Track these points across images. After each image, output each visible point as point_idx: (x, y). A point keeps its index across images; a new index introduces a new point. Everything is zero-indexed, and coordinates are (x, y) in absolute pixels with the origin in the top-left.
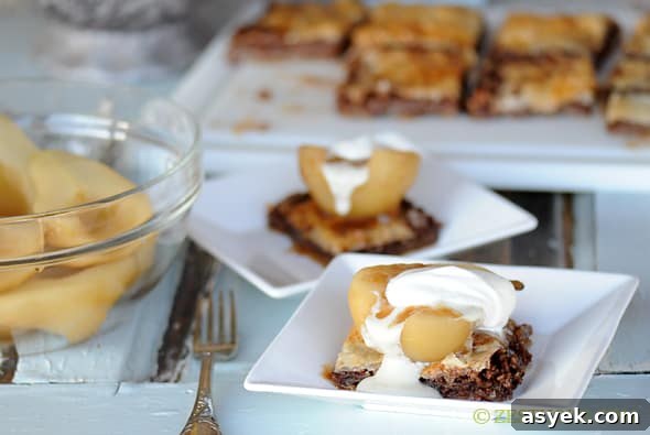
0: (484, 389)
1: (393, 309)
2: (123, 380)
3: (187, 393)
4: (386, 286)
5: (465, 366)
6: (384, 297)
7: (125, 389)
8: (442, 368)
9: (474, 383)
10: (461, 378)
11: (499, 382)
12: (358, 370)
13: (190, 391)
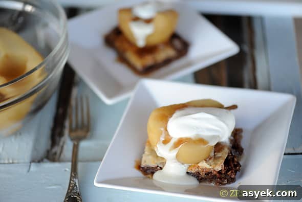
0: (220, 179)
1: (172, 138)
2: (33, 161)
3: (66, 171)
4: (167, 123)
5: (210, 167)
6: (166, 130)
7: (34, 167)
8: (198, 167)
9: (215, 175)
10: (208, 173)
11: (228, 175)
12: (154, 166)
13: (67, 169)
